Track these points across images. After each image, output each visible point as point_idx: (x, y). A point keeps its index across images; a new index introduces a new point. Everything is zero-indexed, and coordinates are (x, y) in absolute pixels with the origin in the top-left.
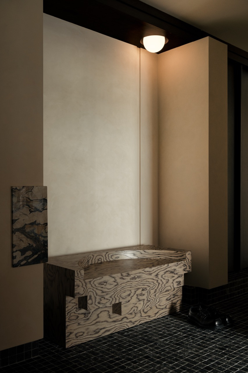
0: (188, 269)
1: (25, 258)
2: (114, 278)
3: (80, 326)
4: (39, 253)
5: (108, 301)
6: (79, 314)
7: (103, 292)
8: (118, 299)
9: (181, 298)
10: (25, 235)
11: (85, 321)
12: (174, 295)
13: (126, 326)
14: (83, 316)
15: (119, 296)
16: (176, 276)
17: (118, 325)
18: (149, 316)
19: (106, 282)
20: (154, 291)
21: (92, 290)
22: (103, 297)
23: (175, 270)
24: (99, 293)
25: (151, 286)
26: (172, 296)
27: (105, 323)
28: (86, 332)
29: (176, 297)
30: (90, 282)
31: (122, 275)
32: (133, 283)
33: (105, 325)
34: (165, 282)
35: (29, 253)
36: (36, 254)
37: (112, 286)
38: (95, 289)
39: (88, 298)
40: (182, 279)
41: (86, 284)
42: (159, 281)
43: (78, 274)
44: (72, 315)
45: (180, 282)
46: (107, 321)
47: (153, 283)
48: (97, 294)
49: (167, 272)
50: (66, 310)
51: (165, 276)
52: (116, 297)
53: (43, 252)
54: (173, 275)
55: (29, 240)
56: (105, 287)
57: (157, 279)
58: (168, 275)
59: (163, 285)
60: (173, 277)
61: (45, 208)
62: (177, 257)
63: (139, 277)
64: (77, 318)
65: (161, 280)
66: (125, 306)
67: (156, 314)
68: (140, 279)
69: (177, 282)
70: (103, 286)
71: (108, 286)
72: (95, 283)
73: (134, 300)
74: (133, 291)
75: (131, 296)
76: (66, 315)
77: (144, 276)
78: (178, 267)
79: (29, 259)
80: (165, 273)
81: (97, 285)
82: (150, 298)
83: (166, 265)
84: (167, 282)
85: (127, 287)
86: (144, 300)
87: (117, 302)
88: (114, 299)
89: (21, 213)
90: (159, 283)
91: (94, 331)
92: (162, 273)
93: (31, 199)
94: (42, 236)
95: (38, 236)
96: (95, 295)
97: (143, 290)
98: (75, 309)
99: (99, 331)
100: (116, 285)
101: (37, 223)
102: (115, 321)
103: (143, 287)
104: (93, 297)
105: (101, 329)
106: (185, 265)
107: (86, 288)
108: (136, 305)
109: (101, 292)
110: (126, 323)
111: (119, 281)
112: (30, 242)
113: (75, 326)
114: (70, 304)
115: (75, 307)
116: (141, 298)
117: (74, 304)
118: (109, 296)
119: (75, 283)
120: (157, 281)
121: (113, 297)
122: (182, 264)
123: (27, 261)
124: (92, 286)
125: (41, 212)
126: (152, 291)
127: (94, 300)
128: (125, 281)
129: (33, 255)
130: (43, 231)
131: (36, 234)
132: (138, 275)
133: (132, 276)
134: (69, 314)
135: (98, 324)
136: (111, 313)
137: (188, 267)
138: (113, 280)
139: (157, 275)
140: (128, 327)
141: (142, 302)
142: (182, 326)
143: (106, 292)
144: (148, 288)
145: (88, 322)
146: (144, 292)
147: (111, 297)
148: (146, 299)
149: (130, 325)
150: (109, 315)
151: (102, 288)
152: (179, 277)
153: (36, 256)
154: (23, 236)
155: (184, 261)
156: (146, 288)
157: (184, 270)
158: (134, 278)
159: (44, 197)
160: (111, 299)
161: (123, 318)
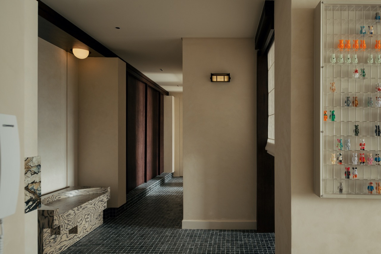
0: (109, 198)
1: (28, 208)
2: (74, 210)
3: (51, 248)
4: (36, 202)
5: (71, 226)
6: (51, 239)
7: (69, 221)
8: (76, 223)
9: (102, 216)
10: (29, 191)
11: (54, 243)
12: (100, 215)
13: (75, 241)
14: (53, 240)
15: (76, 222)
16: (103, 203)
17: (71, 241)
18: (87, 231)
19: (70, 214)
20: (93, 214)
21: (63, 221)
22: (68, 224)
23: (103, 199)
24: (66, 222)
25: (92, 211)
26: (98, 216)
27: (65, 241)
28: (55, 250)
29: (101, 216)
30: (62, 216)
31: (78, 208)
32: (83, 212)
33: (65, 243)
34: (98, 207)
35: (31, 203)
36: (34, 203)
37: (73, 216)
38: (64, 220)
39: (61, 226)
40: (106, 205)
41: (60, 217)
42: (96, 208)
43: (55, 212)
44: (47, 241)
45: (105, 206)
46: (66, 240)
47: (92, 210)
48: (65, 223)
49: (99, 201)
50: (44, 238)
51: (98, 204)
52: (75, 223)
53: (38, 201)
54: (102, 202)
55: (30, 194)
56: (70, 217)
57: (94, 207)
58: (100, 203)
59: (97, 210)
60: (102, 204)
61: (40, 171)
62: (102, 191)
63: (86, 207)
64: (50, 242)
65: (97, 207)
66: (80, 227)
67: (91, 229)
68: (87, 209)
69: (104, 206)
70: (68, 217)
71: (71, 217)
72: (65, 216)
73: (84, 222)
74: (83, 217)
75: (82, 220)
76: (44, 242)
77: (89, 206)
78: (104, 197)
79: (30, 208)
80: (98, 202)
81: (66, 217)
82: (92, 219)
83: (99, 197)
84: (99, 208)
85: (80, 215)
86: (88, 221)
87: (76, 226)
88: (74, 224)
89: (26, 177)
90: (96, 209)
91: (59, 249)
92: (97, 202)
93: (32, 166)
94: (38, 190)
95: (36, 191)
96: (64, 223)
97: (88, 215)
98: (49, 237)
99: (62, 248)
100: (75, 215)
101: (35, 182)
102: (70, 239)
103: (88, 213)
104: (63, 226)
105: (63, 246)
106: (107, 195)
107: (59, 220)
108: (85, 225)
109: (67, 221)
110: (76, 239)
111: (77, 212)
112: (31, 196)
113: (49, 248)
114: (46, 234)
115: (48, 235)
116: (87, 220)
117: (48, 233)
118: (71, 223)
119: (54, 219)
120: (95, 208)
121: (73, 223)
122: (106, 195)
123: (30, 209)
124: (63, 219)
125: (37, 174)
126: (92, 215)
127: (64, 227)
128: (79, 211)
129: (33, 204)
130: (39, 187)
131: (34, 190)
132: (86, 206)
133: (83, 208)
134: (45, 241)
135: (61, 243)
136: (68, 235)
137: (109, 197)
138: (74, 212)
139: (95, 204)
140: (77, 241)
141: (87, 223)
142: (111, 232)
143: (70, 221)
144: (90, 214)
145: (56, 243)
146: (88, 216)
147: (72, 223)
148: (89, 220)
149: (78, 240)
150: (67, 236)
151: (68, 218)
152: (105, 203)
153: (34, 204)
154: (27, 192)
155: (107, 193)
156: (89, 214)
157: (107, 199)
158: (84, 209)
159: (39, 164)
160: (72, 224)
161: (74, 236)
